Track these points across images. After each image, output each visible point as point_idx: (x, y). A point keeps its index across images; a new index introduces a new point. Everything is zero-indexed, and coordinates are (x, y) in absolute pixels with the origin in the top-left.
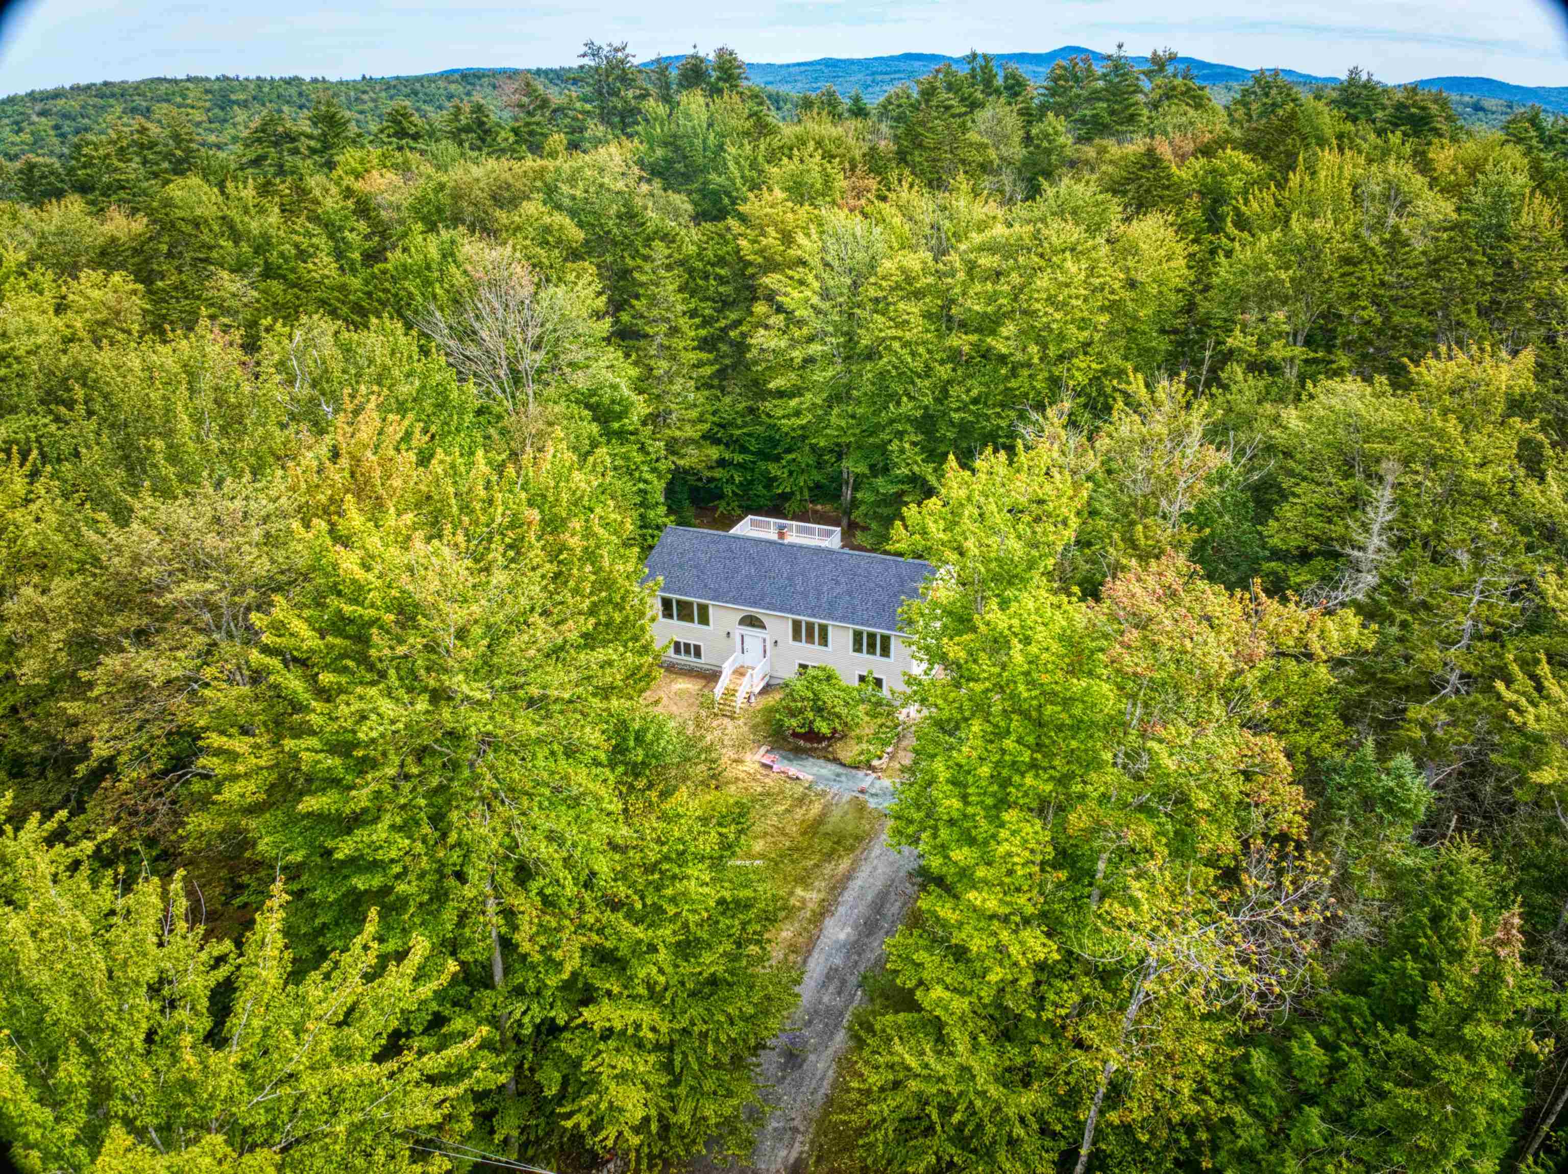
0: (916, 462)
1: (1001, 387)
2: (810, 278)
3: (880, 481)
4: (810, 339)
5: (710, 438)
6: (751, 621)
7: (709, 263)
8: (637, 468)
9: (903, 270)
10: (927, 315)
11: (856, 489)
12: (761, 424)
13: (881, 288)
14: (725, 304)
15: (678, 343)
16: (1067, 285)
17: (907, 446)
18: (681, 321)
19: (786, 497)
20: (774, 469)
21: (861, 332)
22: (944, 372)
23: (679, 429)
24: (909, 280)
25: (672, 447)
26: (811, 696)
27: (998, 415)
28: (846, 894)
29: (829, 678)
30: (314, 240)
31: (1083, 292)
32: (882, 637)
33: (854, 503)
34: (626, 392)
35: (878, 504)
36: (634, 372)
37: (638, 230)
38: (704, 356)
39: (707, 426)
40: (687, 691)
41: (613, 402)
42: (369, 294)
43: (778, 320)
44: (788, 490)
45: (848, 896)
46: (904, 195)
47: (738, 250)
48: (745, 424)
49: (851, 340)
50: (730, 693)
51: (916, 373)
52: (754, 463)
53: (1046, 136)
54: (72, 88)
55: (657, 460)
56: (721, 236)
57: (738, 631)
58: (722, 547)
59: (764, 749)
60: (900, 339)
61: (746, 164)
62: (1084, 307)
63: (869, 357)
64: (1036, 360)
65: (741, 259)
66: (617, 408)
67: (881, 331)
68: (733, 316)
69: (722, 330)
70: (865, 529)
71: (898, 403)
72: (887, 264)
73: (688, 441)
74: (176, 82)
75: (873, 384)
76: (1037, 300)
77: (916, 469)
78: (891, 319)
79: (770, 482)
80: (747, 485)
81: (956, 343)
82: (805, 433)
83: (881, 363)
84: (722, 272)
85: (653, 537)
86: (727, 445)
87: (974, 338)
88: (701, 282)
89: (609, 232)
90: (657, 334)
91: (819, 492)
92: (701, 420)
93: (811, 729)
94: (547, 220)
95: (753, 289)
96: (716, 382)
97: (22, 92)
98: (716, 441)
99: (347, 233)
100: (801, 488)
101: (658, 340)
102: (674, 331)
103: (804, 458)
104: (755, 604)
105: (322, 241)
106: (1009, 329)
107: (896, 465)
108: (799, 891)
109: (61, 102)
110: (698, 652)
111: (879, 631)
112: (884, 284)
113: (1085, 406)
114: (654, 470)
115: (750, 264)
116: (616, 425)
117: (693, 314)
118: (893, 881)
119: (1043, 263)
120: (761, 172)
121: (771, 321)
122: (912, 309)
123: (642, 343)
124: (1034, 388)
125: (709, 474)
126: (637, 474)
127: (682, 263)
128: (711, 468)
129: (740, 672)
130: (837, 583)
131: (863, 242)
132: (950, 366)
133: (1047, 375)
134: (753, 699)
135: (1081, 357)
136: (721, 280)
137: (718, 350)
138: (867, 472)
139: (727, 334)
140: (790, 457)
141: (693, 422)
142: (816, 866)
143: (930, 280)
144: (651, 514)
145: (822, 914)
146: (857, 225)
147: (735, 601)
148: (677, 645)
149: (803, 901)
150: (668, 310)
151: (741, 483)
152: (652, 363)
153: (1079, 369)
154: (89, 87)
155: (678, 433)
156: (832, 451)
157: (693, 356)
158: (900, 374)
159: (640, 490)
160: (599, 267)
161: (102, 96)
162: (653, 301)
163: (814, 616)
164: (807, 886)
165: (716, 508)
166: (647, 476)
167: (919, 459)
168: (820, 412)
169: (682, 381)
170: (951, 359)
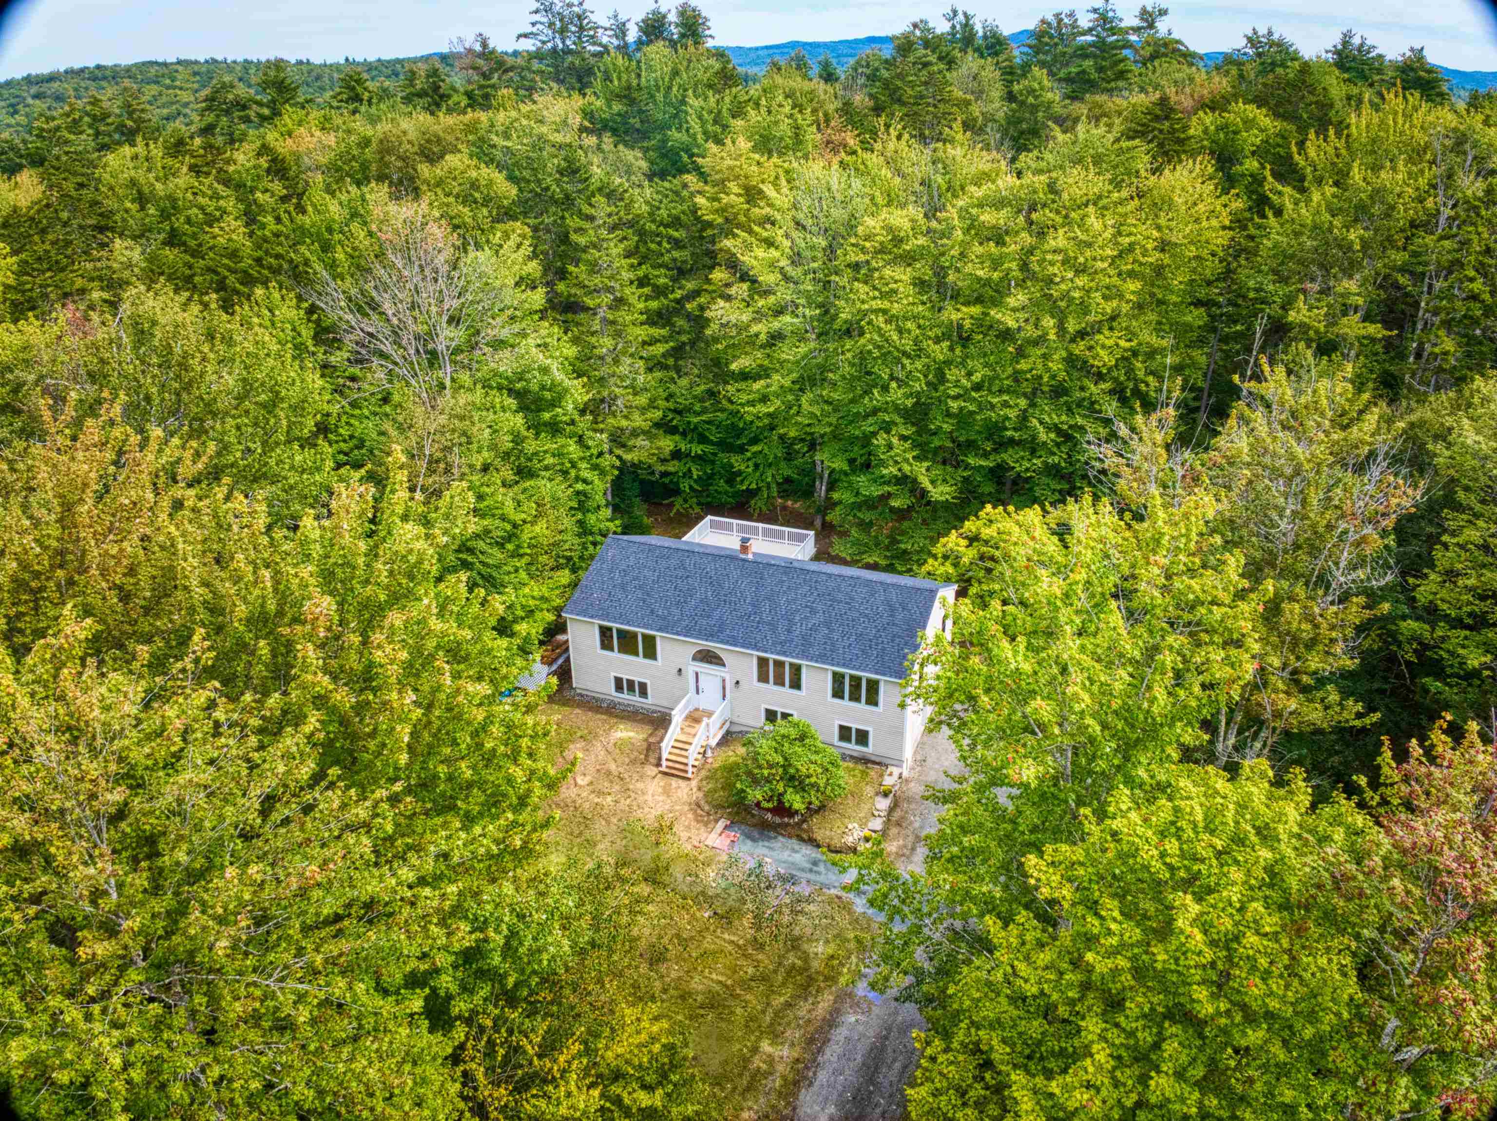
0: (906, 460)
1: (1010, 370)
2: (780, 239)
3: (862, 480)
4: (779, 312)
5: (665, 427)
6: (708, 657)
7: (661, 224)
8: (574, 466)
9: (890, 229)
10: (920, 284)
11: (831, 487)
12: (723, 410)
13: (863, 250)
14: (681, 272)
15: (624, 316)
16: (1089, 245)
17: (895, 441)
18: (627, 291)
19: (751, 493)
20: (737, 462)
21: (841, 303)
22: (939, 351)
23: (626, 417)
24: (898, 241)
25: (618, 439)
26: (781, 760)
27: (1006, 404)
28: (828, 1052)
29: (802, 738)
30: (222, 203)
31: (1109, 252)
32: (869, 681)
33: (831, 504)
34: (559, 376)
35: (858, 506)
36: (571, 351)
37: (581, 186)
38: (656, 332)
39: (658, 414)
40: (630, 742)
41: (543, 388)
42: (259, 260)
43: (741, 289)
44: (754, 486)
45: (831, 1054)
46: (892, 145)
47: (694, 210)
48: (704, 411)
49: (827, 312)
50: (682, 746)
51: (904, 353)
52: (715, 454)
53: (1031, 91)
54: (66, 72)
55: (600, 454)
56: (677, 193)
57: (692, 667)
58: (673, 562)
59: (721, 824)
60: (885, 312)
61: (709, 118)
62: (1112, 272)
63: (848, 333)
64: (1052, 336)
65: (698, 219)
66: (548, 395)
67: (863, 302)
68: (690, 285)
69: (678, 301)
70: (845, 534)
71: (885, 389)
72: (870, 222)
73: (635, 433)
74: (165, 64)
75: (853, 365)
76: (1052, 264)
77: (906, 468)
78: (875, 288)
79: (732, 477)
80: (706, 481)
81: (955, 316)
82: (773, 422)
83: (862, 341)
84: (676, 234)
85: (595, 544)
86: (684, 434)
87: (976, 310)
88: (653, 246)
89: (547, 189)
90: (599, 306)
91: (788, 487)
92: (652, 404)
93: (780, 802)
94: (474, 174)
95: (712, 255)
96: (671, 361)
97: (18, 76)
98: (672, 431)
99: (258, 195)
100: (768, 484)
101: (601, 313)
102: (619, 302)
103: (771, 450)
104: (710, 636)
105: (230, 204)
106: (1018, 298)
107: (882, 463)
108: (766, 1046)
109: (56, 85)
110: (643, 690)
111: (865, 675)
112: (867, 244)
113: (1112, 392)
114: (595, 467)
115: (710, 224)
116: (546, 416)
117: (642, 282)
118: (889, 1029)
119: (1059, 220)
120: (725, 127)
121: (733, 291)
122: (902, 275)
123: (582, 317)
124: (1048, 370)
125: (663, 469)
126: (573, 473)
127: (631, 224)
128: (664, 461)
129: (694, 718)
130: (813, 611)
131: (839, 197)
132: (946, 344)
133: (1064, 354)
134: (709, 754)
135: (1107, 333)
136: (677, 244)
137: (673, 325)
138: (846, 468)
139: (683, 307)
140: (755, 448)
141: (643, 410)
142: (788, 1005)
143: (921, 241)
144: (592, 519)
145: (796, 1083)
146: (835, 178)
147: (687, 632)
148: (618, 682)
149: (771, 1061)
150: (611, 278)
151: (700, 478)
152: (593, 340)
153: (1103, 347)
154: (82, 70)
155: (624, 423)
156: (803, 440)
157: (643, 333)
158: (884, 355)
159: (578, 493)
160: (535, 229)
161: (95, 79)
162: (594, 268)
163: (784, 654)
164: (776, 1037)
165: (671, 505)
166: (586, 474)
167: (909, 456)
168: (790, 397)
169: (629, 361)
170: (946, 336)
